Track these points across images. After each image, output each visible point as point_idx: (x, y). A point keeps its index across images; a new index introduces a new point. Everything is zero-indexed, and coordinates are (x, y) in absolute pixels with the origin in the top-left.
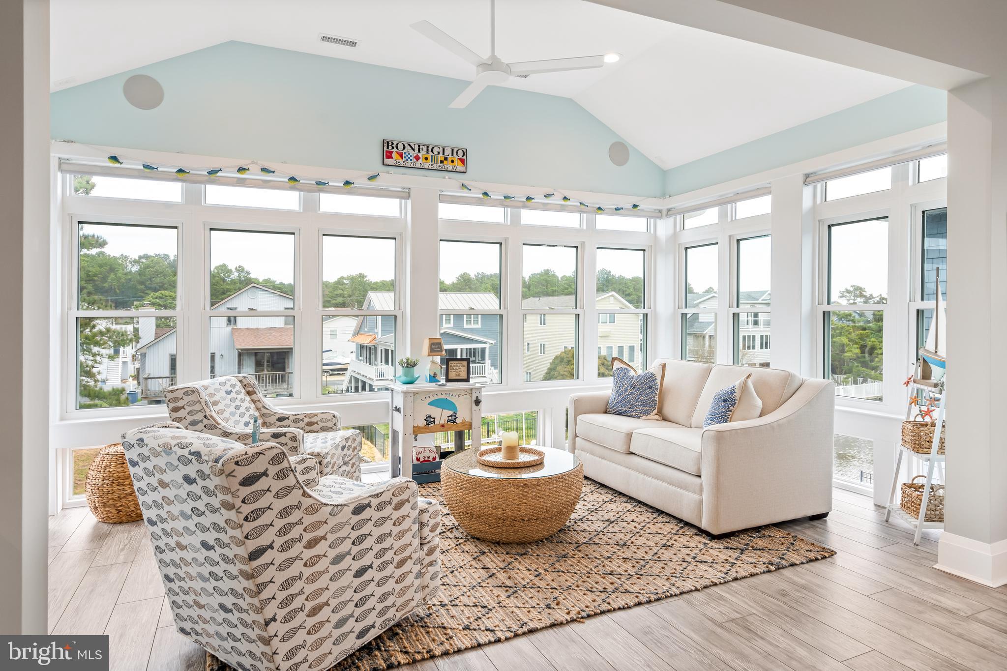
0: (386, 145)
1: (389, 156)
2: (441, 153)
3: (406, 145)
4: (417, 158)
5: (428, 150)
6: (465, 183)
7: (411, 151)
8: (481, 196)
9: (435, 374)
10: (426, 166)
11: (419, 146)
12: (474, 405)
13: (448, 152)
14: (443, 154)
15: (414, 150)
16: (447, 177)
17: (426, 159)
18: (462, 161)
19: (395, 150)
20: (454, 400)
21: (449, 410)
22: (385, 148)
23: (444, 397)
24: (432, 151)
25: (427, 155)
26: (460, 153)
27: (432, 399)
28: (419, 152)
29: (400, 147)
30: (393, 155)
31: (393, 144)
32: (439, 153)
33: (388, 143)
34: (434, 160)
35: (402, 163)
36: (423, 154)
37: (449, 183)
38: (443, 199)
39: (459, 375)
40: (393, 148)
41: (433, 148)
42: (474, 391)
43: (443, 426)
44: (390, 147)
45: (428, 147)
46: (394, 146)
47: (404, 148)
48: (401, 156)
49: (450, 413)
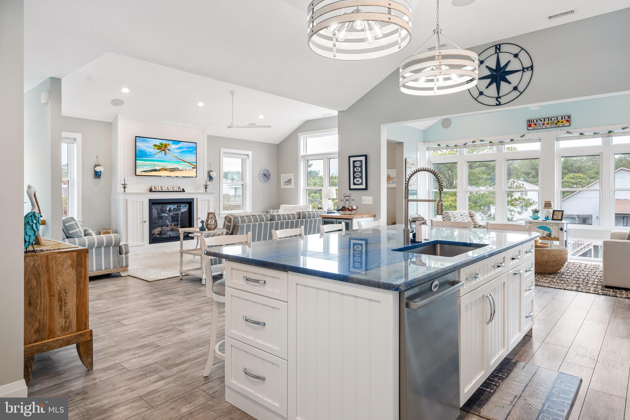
0: (528, 122)
1: (530, 126)
2: (556, 120)
3: (538, 120)
4: (543, 124)
5: (549, 120)
6: (568, 130)
7: (540, 122)
8: (579, 135)
9: (548, 216)
10: (548, 127)
11: (544, 119)
12: (560, 230)
13: (559, 118)
14: (557, 120)
15: (542, 121)
16: (559, 130)
17: (548, 124)
18: (568, 121)
19: (533, 123)
20: (550, 227)
21: (547, 231)
22: (528, 123)
23: (545, 225)
24: (551, 120)
25: (548, 122)
26: (566, 118)
27: (539, 226)
28: (544, 121)
29: (535, 121)
30: (532, 125)
31: (531, 121)
32: (554, 120)
33: (529, 121)
34: (552, 123)
35: (536, 127)
36: (546, 121)
37: (561, 132)
38: (558, 139)
39: (558, 218)
40: (532, 122)
41: (551, 118)
42: (560, 224)
43: (544, 237)
44: (530, 122)
45: (549, 118)
46: (532, 121)
47: (537, 121)
48: (536, 125)
49: (548, 232)
